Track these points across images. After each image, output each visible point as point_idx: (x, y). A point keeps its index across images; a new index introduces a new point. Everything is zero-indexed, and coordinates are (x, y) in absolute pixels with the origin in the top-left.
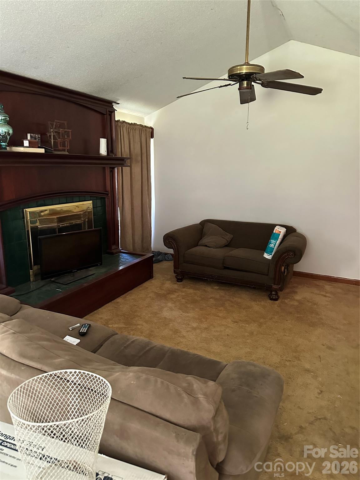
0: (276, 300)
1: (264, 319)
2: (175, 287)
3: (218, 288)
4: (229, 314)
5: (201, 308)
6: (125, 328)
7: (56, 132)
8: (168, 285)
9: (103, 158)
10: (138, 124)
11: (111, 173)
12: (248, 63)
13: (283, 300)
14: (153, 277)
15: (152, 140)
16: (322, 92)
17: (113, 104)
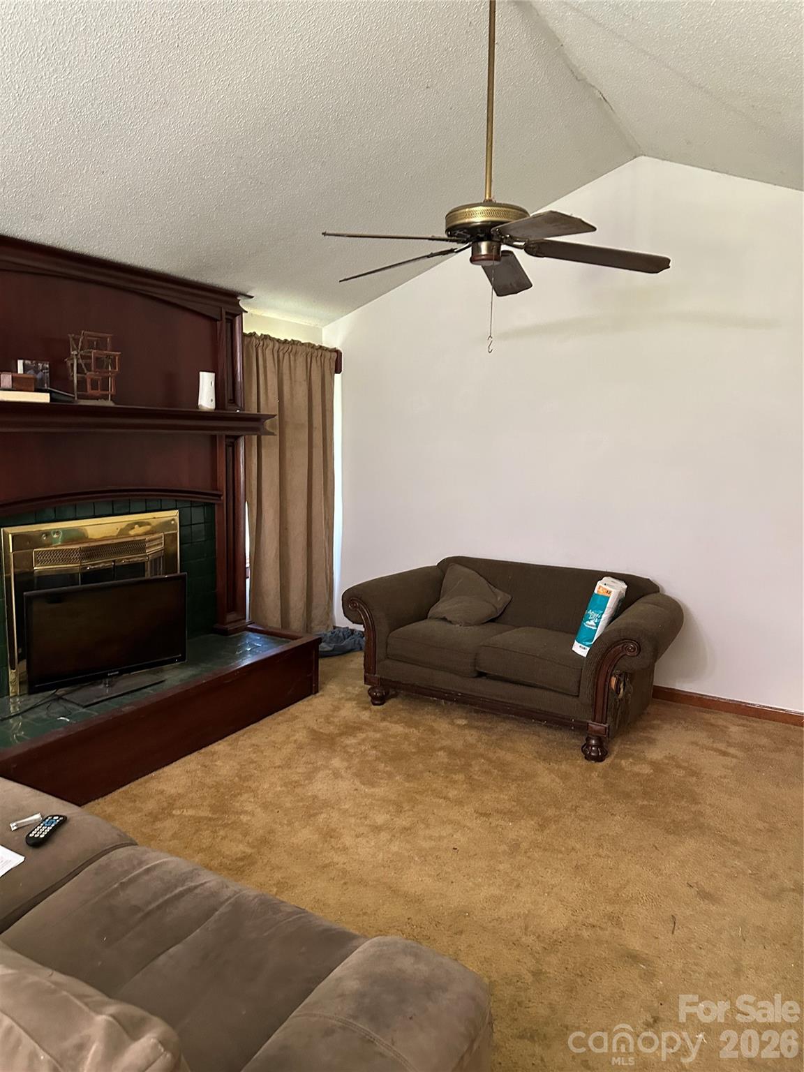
0: (599, 759)
1: (557, 808)
2: (363, 717)
3: (462, 722)
4: (473, 794)
5: (408, 775)
6: (210, 819)
7: (82, 357)
8: (350, 711)
9: (206, 415)
10: (303, 342)
11: (231, 448)
12: (491, 200)
13: (617, 761)
14: (317, 692)
15: (337, 377)
16: (670, 265)
17: (239, 298)
